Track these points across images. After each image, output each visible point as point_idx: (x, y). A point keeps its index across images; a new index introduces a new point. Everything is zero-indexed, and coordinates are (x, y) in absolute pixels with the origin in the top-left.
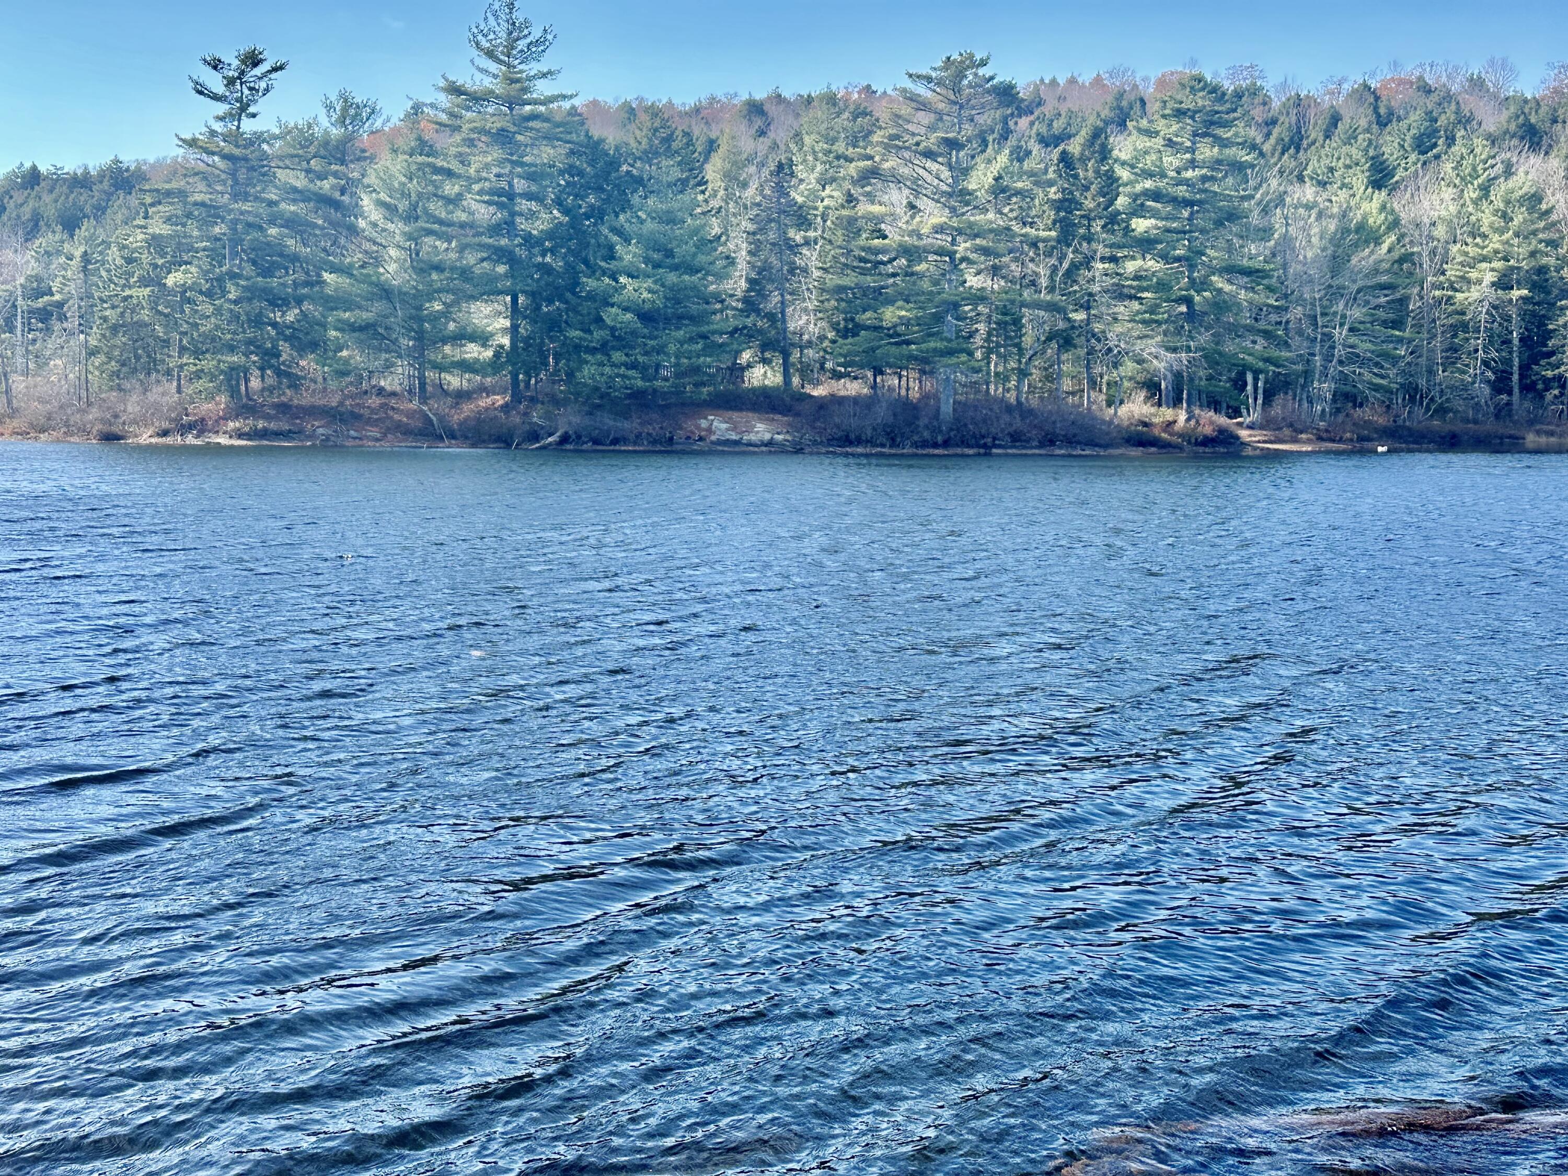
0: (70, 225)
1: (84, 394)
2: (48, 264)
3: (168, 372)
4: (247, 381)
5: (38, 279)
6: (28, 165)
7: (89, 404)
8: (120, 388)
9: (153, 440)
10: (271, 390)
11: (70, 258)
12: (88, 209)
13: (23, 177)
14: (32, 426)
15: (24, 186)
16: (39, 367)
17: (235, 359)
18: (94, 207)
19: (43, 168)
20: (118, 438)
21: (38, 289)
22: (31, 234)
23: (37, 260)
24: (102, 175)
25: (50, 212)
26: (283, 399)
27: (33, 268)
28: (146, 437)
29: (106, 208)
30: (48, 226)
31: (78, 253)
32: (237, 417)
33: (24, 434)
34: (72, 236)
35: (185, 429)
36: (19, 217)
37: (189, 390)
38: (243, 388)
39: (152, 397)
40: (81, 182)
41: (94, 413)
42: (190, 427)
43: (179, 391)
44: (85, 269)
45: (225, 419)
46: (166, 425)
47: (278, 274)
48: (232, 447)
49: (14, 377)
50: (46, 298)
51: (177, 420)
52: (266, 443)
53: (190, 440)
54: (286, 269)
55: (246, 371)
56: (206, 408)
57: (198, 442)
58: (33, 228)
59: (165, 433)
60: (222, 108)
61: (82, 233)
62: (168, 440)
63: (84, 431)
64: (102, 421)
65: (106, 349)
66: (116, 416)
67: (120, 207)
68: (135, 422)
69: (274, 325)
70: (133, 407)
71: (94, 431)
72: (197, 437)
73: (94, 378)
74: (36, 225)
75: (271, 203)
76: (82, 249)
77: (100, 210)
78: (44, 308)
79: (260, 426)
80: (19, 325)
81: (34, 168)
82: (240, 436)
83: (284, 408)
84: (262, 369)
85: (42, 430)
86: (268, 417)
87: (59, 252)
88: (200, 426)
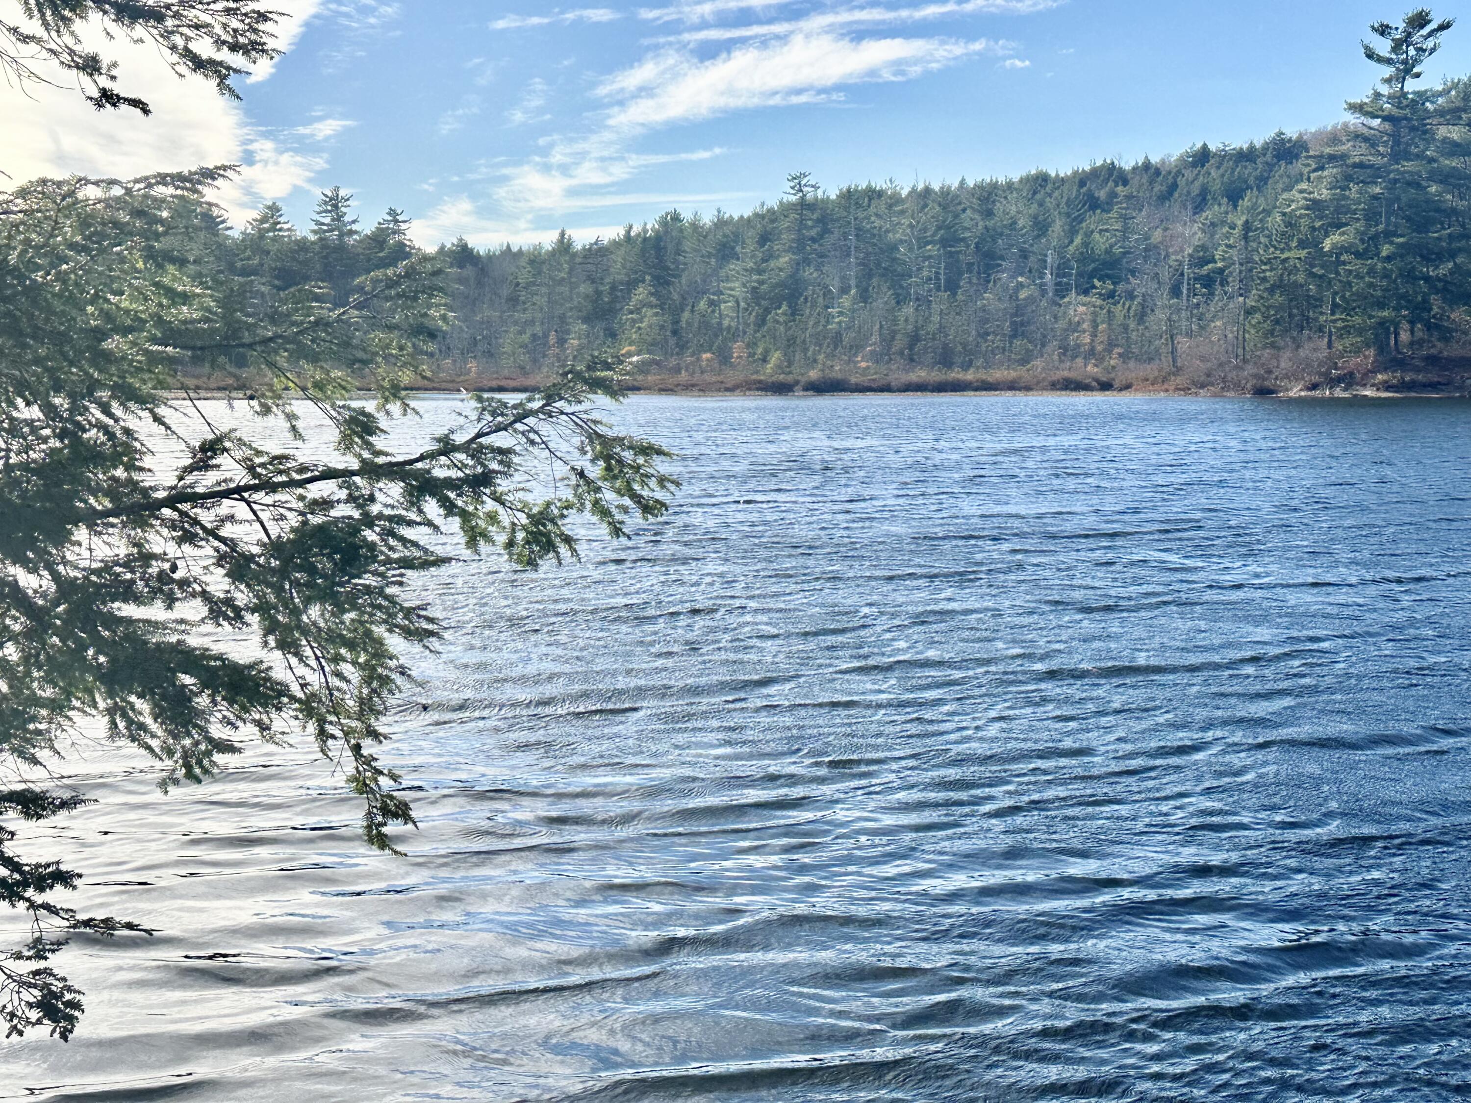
0: (1234, 196)
1: (1240, 351)
2: (1212, 236)
3: (1321, 329)
4: (1397, 335)
5: (1204, 248)
6: (1199, 145)
7: (1245, 361)
8: (1273, 345)
9: (1303, 394)
10: (1421, 342)
11: (1233, 227)
12: (1251, 182)
13: (1194, 156)
14: (1194, 383)
15: (1194, 165)
16: (1202, 328)
17: (1386, 314)
18: (1256, 178)
19: (1212, 148)
20: (1270, 392)
21: (1202, 258)
22: (1199, 208)
23: (1204, 231)
24: (1266, 147)
25: (1216, 187)
26: (1433, 351)
27: (1199, 238)
28: (1296, 391)
29: (1268, 178)
30: (1214, 199)
31: (1240, 223)
32: (1385, 370)
33: (1186, 390)
34: (1235, 207)
35: (1333, 382)
36: (1189, 193)
37: (1338, 346)
38: (1392, 342)
39: (1302, 353)
40: (1246, 156)
41: (1250, 369)
42: (1339, 380)
43: (1330, 345)
44: (1246, 238)
45: (1374, 371)
46: (1316, 379)
47: (1434, 229)
48: (1379, 398)
49: (1179, 338)
50: (1210, 266)
51: (1327, 374)
52: (1413, 394)
53: (1339, 393)
54: (1442, 223)
55: (1397, 326)
56: (1355, 361)
57: (1346, 395)
58: (1201, 202)
59: (1314, 387)
60: (1388, 71)
61: (1245, 203)
62: (1317, 393)
63: (1238, 387)
64: (1255, 376)
65: (1263, 309)
66: (1270, 372)
67: (1281, 176)
68: (1287, 377)
69: (1427, 279)
70: (1285, 363)
71: (1249, 386)
72: (1345, 390)
73: (1251, 335)
74: (1204, 199)
75: (1432, 160)
76: (1244, 218)
77: (1262, 181)
78: (1208, 275)
79: (1407, 379)
80: (1185, 292)
81: (1205, 146)
82: (1388, 387)
83: (1433, 360)
84: (1412, 323)
85: (1202, 386)
86: (1418, 370)
87: (1223, 223)
88: (1349, 380)
